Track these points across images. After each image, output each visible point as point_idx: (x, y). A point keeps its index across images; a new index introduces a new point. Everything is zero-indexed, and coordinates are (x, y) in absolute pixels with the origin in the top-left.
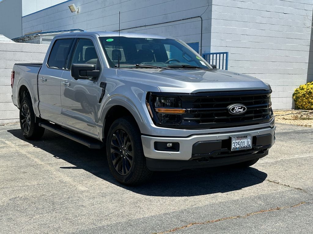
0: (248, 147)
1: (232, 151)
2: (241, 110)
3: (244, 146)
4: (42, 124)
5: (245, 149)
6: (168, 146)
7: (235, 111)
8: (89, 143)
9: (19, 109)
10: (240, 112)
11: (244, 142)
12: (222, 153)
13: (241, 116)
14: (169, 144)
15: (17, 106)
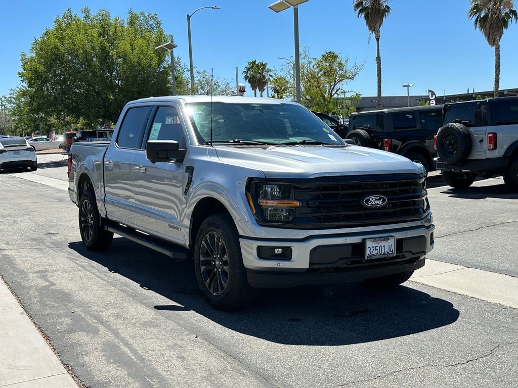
0: (390, 254)
1: (366, 259)
2: (380, 202)
3: (384, 253)
4: (109, 227)
5: (386, 256)
6: (276, 252)
7: (370, 203)
8: (172, 251)
9: (78, 206)
10: (378, 204)
11: (384, 246)
12: (353, 262)
13: (379, 211)
14: (278, 250)
15: (75, 203)
